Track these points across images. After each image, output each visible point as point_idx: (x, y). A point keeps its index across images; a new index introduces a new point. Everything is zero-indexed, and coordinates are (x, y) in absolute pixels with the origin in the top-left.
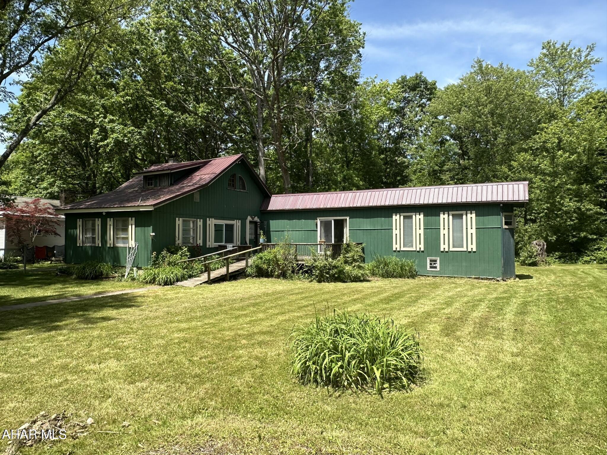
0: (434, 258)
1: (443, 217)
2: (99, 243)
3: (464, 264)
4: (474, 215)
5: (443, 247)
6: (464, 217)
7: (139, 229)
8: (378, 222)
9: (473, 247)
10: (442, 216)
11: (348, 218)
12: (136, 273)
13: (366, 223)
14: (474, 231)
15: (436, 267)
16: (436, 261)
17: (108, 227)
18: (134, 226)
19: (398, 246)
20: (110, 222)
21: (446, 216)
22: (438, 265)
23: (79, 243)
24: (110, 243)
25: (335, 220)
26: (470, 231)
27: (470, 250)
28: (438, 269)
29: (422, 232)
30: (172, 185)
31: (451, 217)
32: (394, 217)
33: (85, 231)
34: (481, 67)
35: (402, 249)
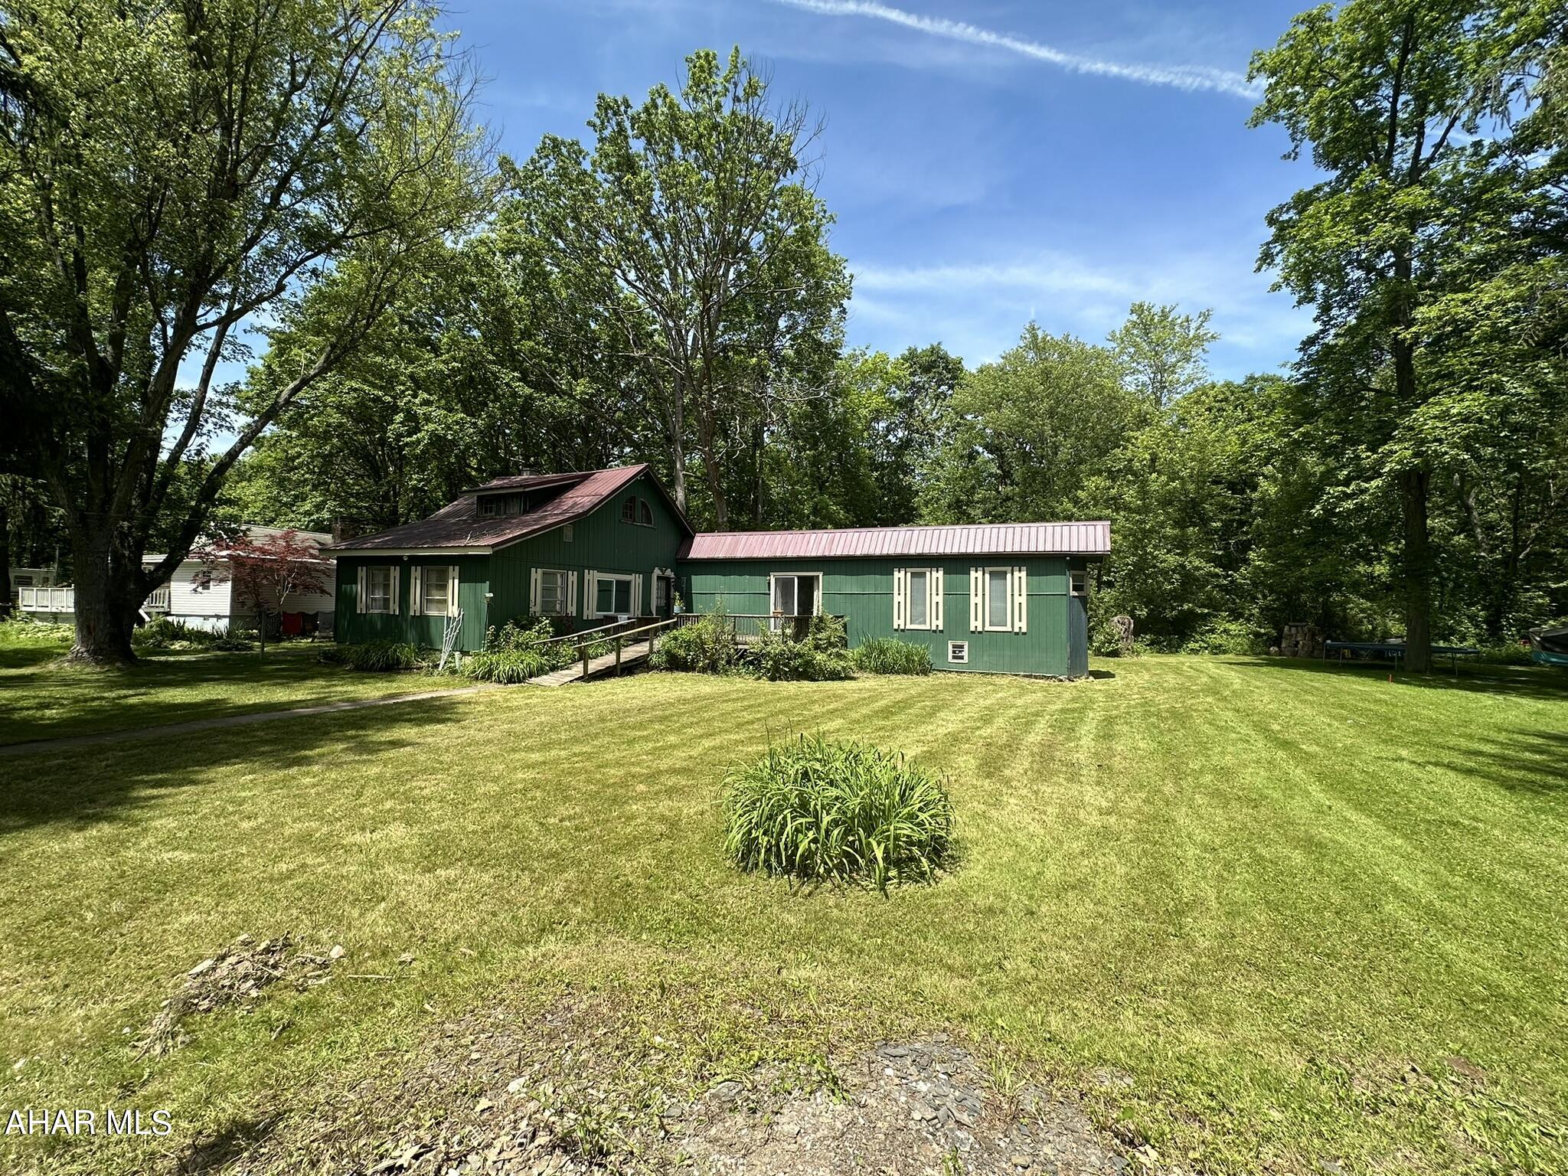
0: (959, 643)
1: (975, 575)
2: (394, 609)
3: (1007, 653)
4: (1023, 574)
5: (975, 624)
6: (1009, 576)
7: (466, 585)
8: (870, 583)
9: (1022, 625)
10: (973, 574)
11: (821, 575)
12: (458, 661)
13: (850, 584)
14: (1023, 600)
15: (962, 658)
16: (962, 647)
17: (413, 581)
18: (456, 581)
19: (902, 622)
20: (416, 573)
21: (980, 574)
22: (965, 653)
23: (361, 608)
24: (415, 608)
25: (799, 578)
26: (1017, 600)
27: (1016, 630)
28: (966, 660)
29: (940, 599)
30: (526, 512)
31: (987, 576)
32: (896, 574)
33: (371, 587)
34: (1035, 337)
35: (909, 626)
